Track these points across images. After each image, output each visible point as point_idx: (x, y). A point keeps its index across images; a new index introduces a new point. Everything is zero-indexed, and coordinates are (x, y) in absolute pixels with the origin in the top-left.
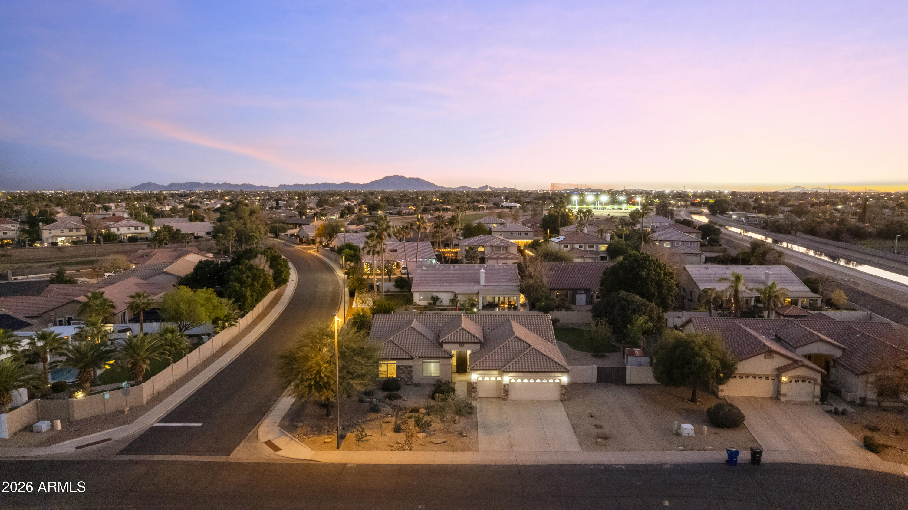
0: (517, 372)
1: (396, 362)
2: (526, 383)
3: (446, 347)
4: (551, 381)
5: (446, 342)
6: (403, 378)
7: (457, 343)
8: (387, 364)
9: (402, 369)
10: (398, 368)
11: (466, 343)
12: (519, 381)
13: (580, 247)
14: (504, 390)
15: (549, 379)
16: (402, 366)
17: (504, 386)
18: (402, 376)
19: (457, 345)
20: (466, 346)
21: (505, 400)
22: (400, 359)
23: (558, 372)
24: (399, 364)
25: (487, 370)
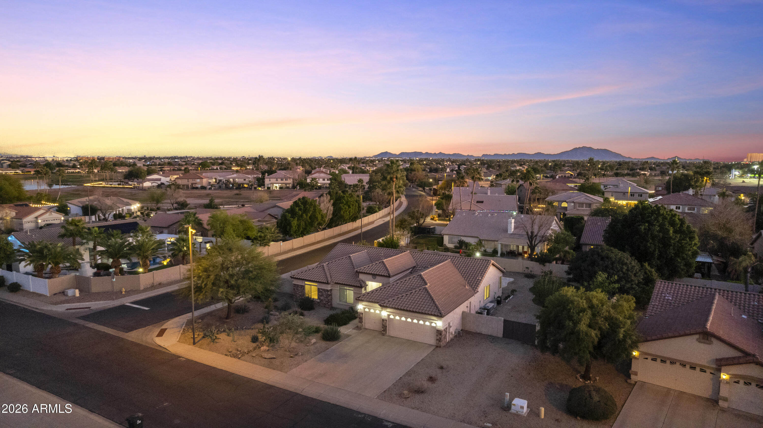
0: (395, 308)
1: (316, 284)
2: (403, 321)
3: (361, 277)
4: (427, 323)
5: (362, 273)
6: (322, 300)
7: (371, 274)
8: (311, 285)
9: (321, 292)
10: (319, 289)
11: (379, 275)
12: (397, 318)
13: (676, 208)
14: (383, 325)
15: (426, 321)
16: (321, 289)
17: (383, 320)
18: (322, 298)
19: (370, 277)
20: (378, 278)
21: (383, 335)
22: (321, 282)
23: (434, 315)
24: (320, 287)
25: (372, 302)
